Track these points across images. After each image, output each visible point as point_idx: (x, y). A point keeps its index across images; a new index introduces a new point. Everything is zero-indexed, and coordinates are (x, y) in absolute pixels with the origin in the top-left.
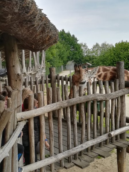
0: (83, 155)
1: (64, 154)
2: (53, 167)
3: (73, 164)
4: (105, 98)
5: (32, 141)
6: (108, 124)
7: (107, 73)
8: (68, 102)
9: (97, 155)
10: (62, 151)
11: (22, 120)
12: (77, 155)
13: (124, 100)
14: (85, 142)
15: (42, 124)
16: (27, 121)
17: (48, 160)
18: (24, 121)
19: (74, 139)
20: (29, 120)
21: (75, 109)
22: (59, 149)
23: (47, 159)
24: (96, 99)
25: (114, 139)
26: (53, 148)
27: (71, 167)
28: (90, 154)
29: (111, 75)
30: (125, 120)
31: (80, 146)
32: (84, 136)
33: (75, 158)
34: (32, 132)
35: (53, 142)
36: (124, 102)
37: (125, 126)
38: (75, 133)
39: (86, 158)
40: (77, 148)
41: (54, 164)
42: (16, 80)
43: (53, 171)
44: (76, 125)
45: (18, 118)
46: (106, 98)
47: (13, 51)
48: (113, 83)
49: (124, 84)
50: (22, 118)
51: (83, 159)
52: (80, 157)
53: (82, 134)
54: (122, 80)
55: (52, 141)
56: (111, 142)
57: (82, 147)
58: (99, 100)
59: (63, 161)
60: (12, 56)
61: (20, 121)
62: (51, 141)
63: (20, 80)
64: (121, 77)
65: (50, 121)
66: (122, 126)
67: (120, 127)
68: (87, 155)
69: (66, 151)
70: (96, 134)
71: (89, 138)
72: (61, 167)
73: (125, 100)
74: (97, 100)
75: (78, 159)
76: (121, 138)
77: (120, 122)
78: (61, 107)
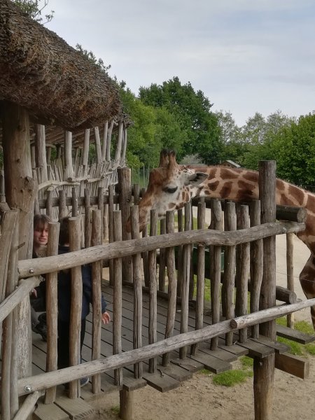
0: (168, 365)
1: (122, 357)
2: (98, 385)
3: (144, 381)
4: (224, 240)
5: (52, 322)
6: (231, 301)
7: (232, 183)
8: (137, 245)
9: (201, 365)
10: (120, 351)
11: (32, 276)
12: (156, 363)
13: (272, 249)
14: (175, 335)
15: (76, 289)
16: (42, 279)
17: (85, 366)
18: (34, 278)
19: (149, 327)
20: (46, 276)
21: (154, 260)
22: (114, 345)
23: (83, 366)
24: (202, 240)
25: (246, 333)
26: (99, 342)
27: (139, 386)
28: (186, 362)
29: (240, 189)
30: (273, 293)
31: (161, 343)
32: (172, 322)
33: (150, 370)
34: (54, 304)
35: (100, 328)
36: (272, 253)
37: (275, 306)
38: (152, 314)
39: (175, 370)
40: (154, 347)
41: (100, 378)
42: (22, 191)
43: (96, 392)
44: (155, 295)
45: (20, 270)
46: (226, 241)
47: (19, 128)
48: (247, 208)
49: (273, 211)
50: (30, 272)
51: (167, 372)
52: (161, 368)
53: (168, 317)
54: (269, 202)
55: (98, 326)
56: (239, 341)
57: (166, 345)
58: (209, 244)
59: (121, 373)
60: (17, 138)
61: (25, 278)
62: (96, 327)
63: (30, 191)
64: (268, 195)
65: (95, 283)
66: (267, 306)
67: (262, 308)
68: (178, 365)
69: (128, 352)
70: (201, 318)
71: (186, 327)
72: (116, 387)
73: (275, 248)
74: (204, 243)
75: (156, 370)
76: (262, 333)
77: (262, 296)
78: (120, 253)
